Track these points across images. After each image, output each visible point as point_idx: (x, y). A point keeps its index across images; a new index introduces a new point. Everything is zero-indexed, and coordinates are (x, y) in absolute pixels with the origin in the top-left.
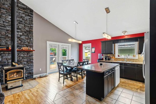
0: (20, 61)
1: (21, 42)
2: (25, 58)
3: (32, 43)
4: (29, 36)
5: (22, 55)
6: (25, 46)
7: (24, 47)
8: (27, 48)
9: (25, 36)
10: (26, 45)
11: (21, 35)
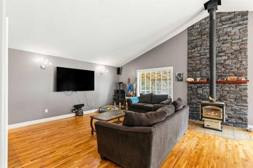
0: (224, 97)
1: (226, 69)
2: (231, 93)
3: (246, 69)
4: (240, 58)
5: (227, 89)
6: (232, 74)
7: (229, 76)
8: (236, 78)
9: (232, 59)
10: (234, 74)
11: (225, 60)
